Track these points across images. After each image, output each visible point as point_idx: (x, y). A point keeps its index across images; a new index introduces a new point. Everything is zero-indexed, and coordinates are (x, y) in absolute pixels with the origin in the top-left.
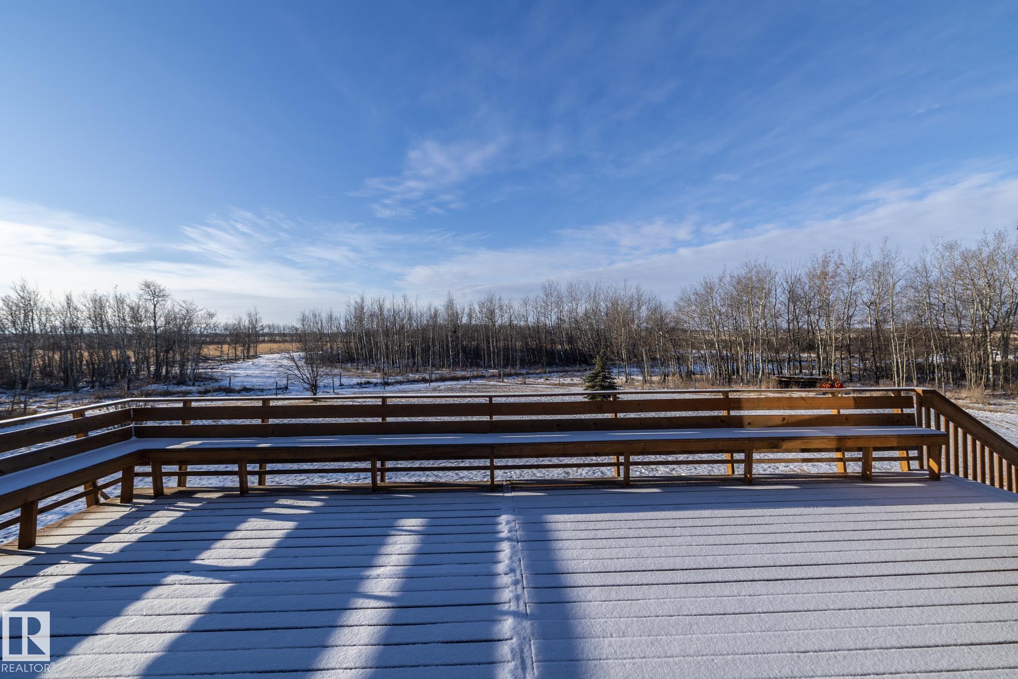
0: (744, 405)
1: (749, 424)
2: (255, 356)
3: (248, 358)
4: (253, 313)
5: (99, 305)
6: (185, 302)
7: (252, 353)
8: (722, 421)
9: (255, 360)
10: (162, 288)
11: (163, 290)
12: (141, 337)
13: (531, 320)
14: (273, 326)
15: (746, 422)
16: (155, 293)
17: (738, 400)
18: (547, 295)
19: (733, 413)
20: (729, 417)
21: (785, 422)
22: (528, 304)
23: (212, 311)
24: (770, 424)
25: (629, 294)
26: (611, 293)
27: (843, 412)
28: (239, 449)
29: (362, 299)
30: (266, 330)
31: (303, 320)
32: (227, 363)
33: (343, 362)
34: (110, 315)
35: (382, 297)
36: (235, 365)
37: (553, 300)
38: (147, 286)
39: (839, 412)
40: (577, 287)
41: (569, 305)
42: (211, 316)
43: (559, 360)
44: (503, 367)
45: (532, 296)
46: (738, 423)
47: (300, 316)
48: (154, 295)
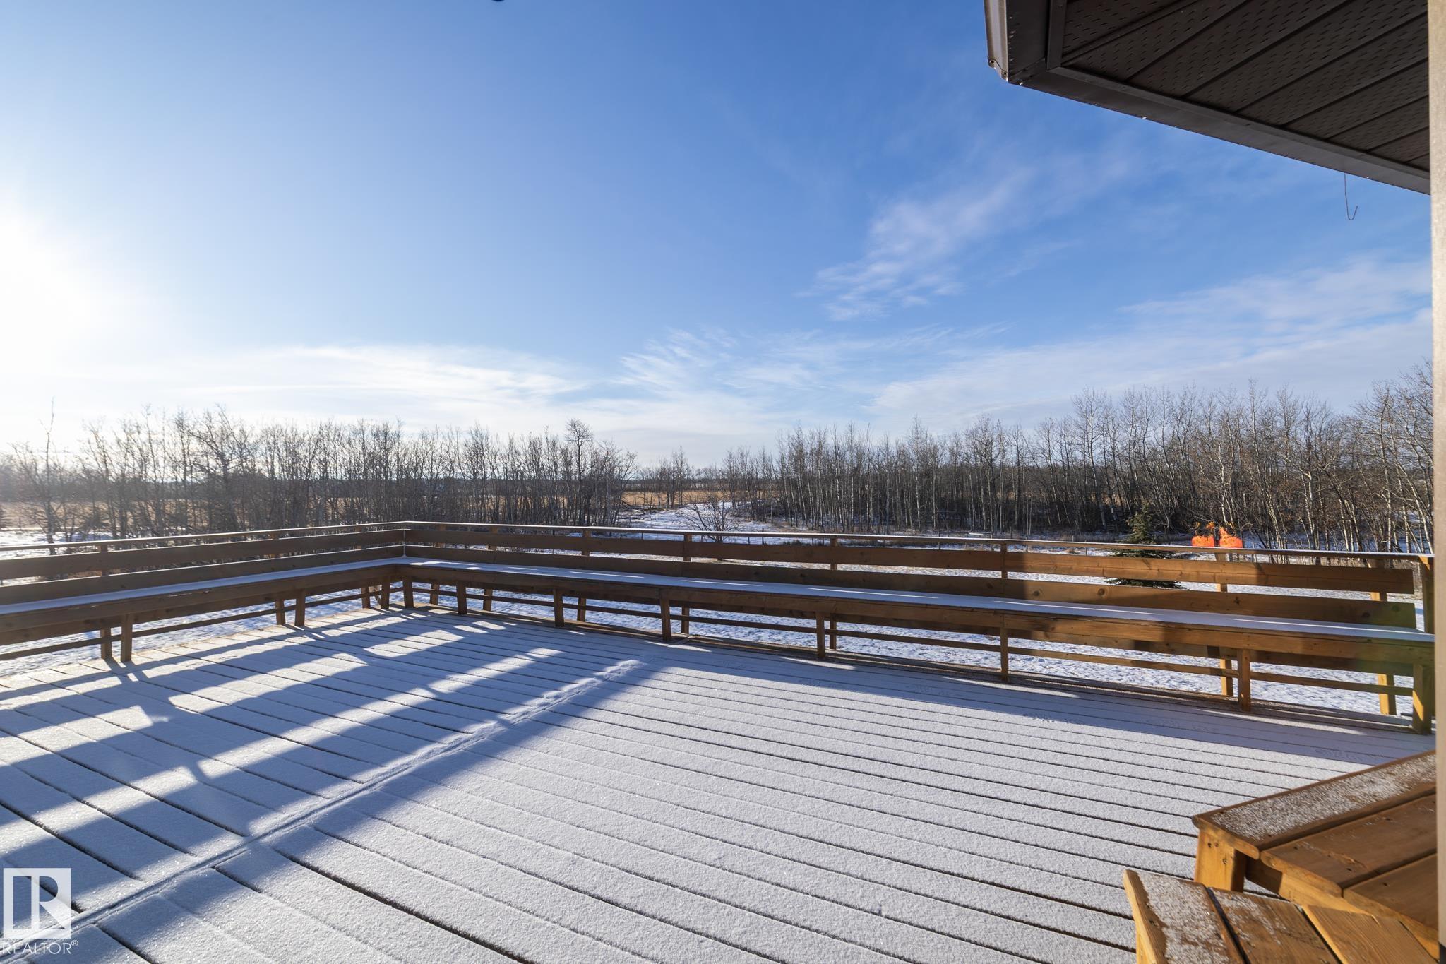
0: (1028, 564)
1: (1037, 594)
2: (681, 506)
3: (674, 507)
4: (679, 453)
5: (535, 447)
6: (605, 442)
7: (676, 502)
8: (990, 586)
9: (679, 511)
10: (586, 427)
11: (587, 429)
12: (566, 485)
13: (1057, 457)
14: (710, 470)
15: (1031, 590)
16: (579, 433)
17: (1020, 556)
18: (1084, 415)
19: (1012, 575)
20: (1004, 581)
21: (1104, 596)
22: (1051, 432)
23: (632, 452)
24: (1073, 597)
25: (1263, 405)
26: (1219, 405)
27: (1231, 588)
28: (454, 570)
29: (799, 431)
30: (703, 476)
31: (730, 461)
32: (650, 513)
33: (774, 515)
34: (545, 460)
35: (823, 430)
36: (657, 515)
37: (1096, 421)
38: (573, 426)
39: (1224, 589)
40: (1144, 398)
41: (1129, 430)
42: (632, 457)
43: (1107, 522)
44: (1003, 531)
45: (1058, 418)
46: (1019, 590)
47: (726, 456)
48: (579, 436)
